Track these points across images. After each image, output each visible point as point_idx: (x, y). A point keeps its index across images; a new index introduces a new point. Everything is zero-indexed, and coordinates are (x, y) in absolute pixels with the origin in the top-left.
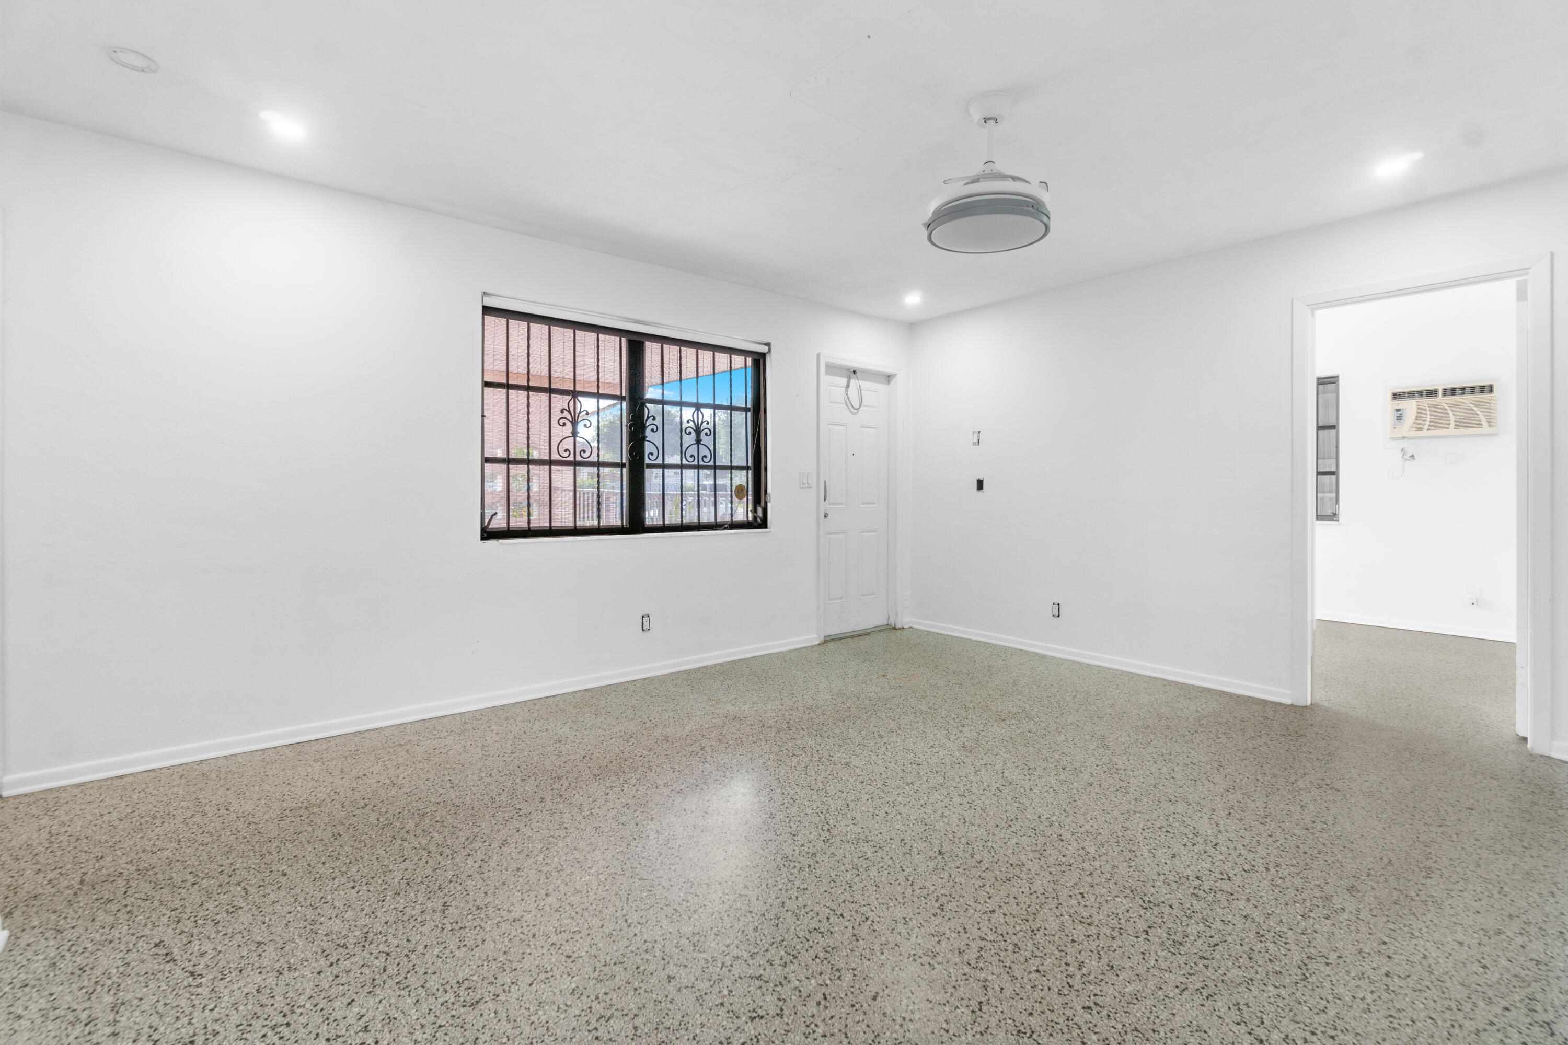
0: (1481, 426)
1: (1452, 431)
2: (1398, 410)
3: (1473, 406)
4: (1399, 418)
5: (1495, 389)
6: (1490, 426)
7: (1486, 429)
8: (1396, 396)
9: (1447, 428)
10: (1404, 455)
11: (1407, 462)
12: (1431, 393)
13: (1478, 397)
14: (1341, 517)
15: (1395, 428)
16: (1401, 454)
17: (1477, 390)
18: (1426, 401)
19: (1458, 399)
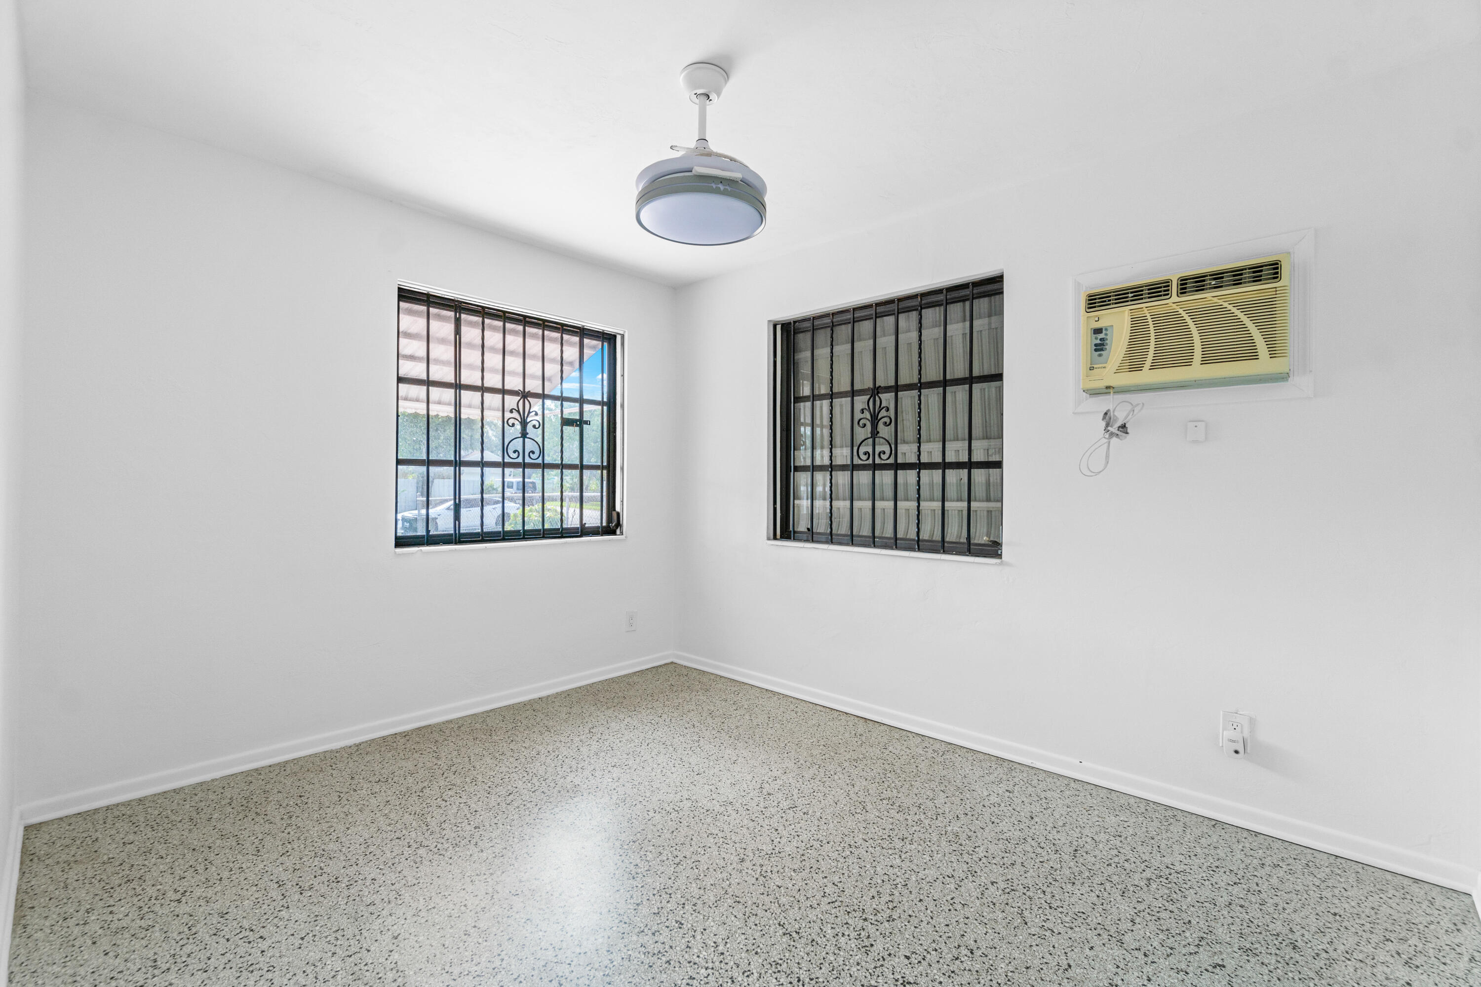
0: (1254, 356)
1: (1197, 371)
2: (1098, 331)
3: (1238, 313)
4: (1100, 347)
5: (1285, 272)
6: (1273, 354)
7: (1264, 364)
8: (1096, 301)
9: (1188, 363)
10: (1107, 425)
11: (1114, 440)
12: (1158, 290)
13: (1249, 291)
14: (1005, 550)
15: (1092, 369)
16: (1104, 424)
17: (1247, 275)
18: (1147, 308)
19: (1209, 297)
